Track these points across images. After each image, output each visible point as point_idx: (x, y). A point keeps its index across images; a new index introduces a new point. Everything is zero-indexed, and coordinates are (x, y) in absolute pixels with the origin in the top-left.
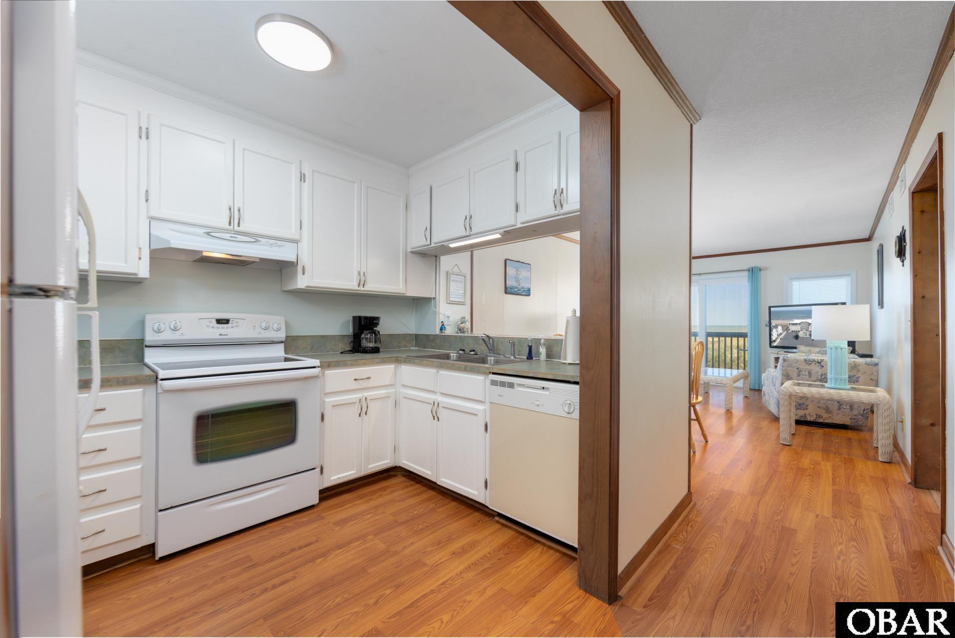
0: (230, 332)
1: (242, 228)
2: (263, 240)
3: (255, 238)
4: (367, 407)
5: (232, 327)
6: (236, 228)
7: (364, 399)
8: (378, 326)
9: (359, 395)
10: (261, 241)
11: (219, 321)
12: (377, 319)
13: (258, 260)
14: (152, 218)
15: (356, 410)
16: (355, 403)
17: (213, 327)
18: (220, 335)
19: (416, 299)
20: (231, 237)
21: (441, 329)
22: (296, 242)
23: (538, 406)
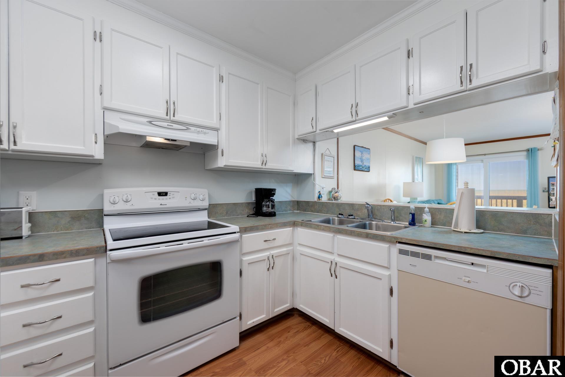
0: (168, 202)
1: (176, 118)
2: (193, 128)
3: (187, 126)
4: (274, 263)
5: (170, 198)
6: (172, 118)
7: (271, 257)
8: (274, 196)
9: (267, 254)
10: (190, 129)
11: (160, 194)
12: (274, 190)
13: (189, 144)
14: (105, 109)
15: (265, 265)
16: (265, 260)
17: (155, 199)
18: (161, 204)
19: (298, 175)
20: (168, 125)
21: (319, 198)
22: (217, 130)
23: (468, 282)
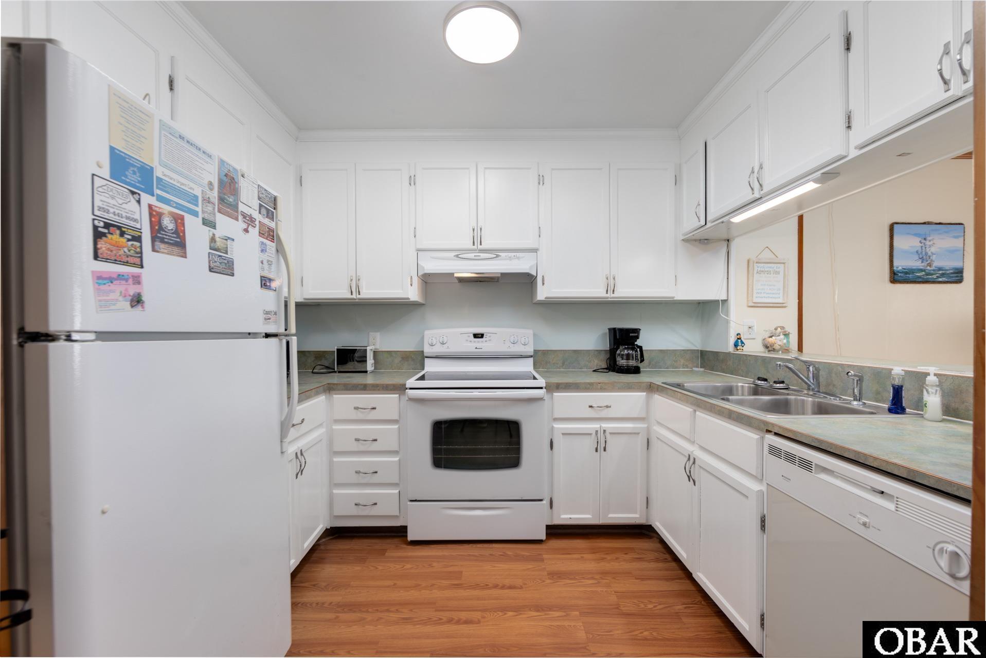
0: (484, 346)
1: (484, 246)
2: (503, 255)
3: (496, 253)
4: (606, 442)
5: (486, 341)
6: (480, 247)
7: (602, 432)
8: (638, 340)
9: (595, 426)
10: (500, 256)
11: (476, 336)
12: (636, 331)
13: (499, 275)
14: (418, 250)
15: (591, 443)
16: (591, 434)
17: (471, 341)
18: (476, 348)
19: (703, 303)
20: (476, 256)
21: (736, 345)
22: (535, 250)
